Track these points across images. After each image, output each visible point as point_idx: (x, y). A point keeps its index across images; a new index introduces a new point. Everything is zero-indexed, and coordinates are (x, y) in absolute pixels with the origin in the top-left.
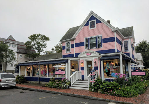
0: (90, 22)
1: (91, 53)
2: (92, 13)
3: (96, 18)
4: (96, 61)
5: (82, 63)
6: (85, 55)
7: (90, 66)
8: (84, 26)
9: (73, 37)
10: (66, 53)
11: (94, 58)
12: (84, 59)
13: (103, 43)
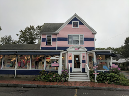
0: (73, 22)
1: (79, 48)
2: (76, 15)
3: (78, 20)
4: (84, 55)
5: (70, 56)
6: (73, 50)
7: (77, 59)
8: (68, 24)
9: (56, 32)
10: (46, 45)
11: (82, 53)
12: (72, 52)
13: (85, 41)
